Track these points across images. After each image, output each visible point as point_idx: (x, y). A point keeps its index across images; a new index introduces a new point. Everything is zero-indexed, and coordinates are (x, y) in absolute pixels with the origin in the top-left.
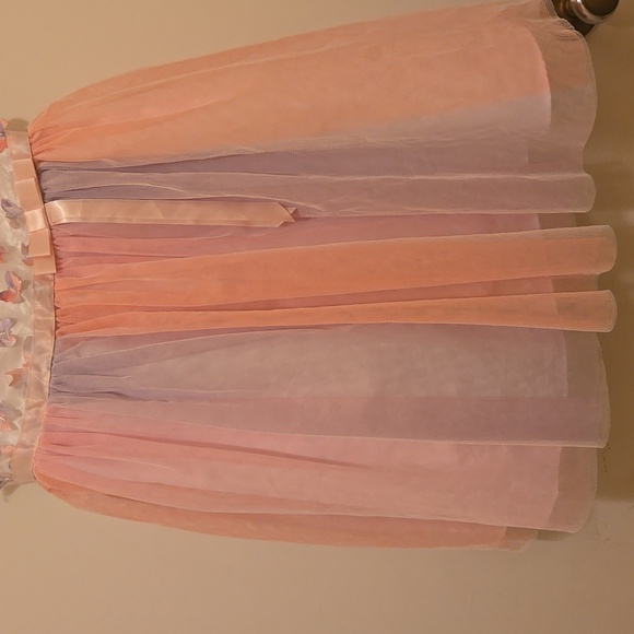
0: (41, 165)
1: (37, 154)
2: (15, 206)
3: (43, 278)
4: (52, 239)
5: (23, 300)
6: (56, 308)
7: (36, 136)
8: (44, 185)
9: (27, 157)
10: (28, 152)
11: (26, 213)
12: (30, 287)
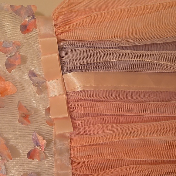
0: (63, 43)
1: (60, 34)
2: (39, 76)
3: (62, 137)
4: (68, 103)
5: (46, 157)
6: (72, 161)
7: (60, 19)
8: (63, 59)
9: (52, 36)
10: (52, 33)
11: (48, 82)
12: (52, 145)
